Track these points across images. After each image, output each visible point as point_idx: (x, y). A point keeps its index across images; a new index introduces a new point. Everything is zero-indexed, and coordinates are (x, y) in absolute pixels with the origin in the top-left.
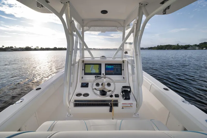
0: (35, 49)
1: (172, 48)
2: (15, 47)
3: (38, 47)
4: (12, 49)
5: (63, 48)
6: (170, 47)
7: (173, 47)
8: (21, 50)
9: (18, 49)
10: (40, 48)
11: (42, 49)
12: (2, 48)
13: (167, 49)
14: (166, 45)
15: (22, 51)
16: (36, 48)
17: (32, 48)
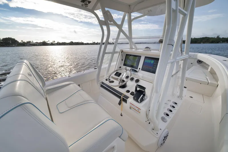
0: (52, 44)
1: (209, 41)
2: (32, 41)
3: (54, 41)
4: (30, 44)
5: (80, 42)
6: (207, 40)
7: (211, 40)
8: (39, 44)
9: (36, 43)
10: (56, 42)
11: (59, 44)
12: (21, 43)
13: (203, 43)
14: (202, 38)
15: (40, 46)
16: (53, 42)
17: (49, 42)
